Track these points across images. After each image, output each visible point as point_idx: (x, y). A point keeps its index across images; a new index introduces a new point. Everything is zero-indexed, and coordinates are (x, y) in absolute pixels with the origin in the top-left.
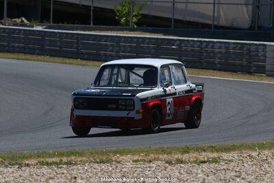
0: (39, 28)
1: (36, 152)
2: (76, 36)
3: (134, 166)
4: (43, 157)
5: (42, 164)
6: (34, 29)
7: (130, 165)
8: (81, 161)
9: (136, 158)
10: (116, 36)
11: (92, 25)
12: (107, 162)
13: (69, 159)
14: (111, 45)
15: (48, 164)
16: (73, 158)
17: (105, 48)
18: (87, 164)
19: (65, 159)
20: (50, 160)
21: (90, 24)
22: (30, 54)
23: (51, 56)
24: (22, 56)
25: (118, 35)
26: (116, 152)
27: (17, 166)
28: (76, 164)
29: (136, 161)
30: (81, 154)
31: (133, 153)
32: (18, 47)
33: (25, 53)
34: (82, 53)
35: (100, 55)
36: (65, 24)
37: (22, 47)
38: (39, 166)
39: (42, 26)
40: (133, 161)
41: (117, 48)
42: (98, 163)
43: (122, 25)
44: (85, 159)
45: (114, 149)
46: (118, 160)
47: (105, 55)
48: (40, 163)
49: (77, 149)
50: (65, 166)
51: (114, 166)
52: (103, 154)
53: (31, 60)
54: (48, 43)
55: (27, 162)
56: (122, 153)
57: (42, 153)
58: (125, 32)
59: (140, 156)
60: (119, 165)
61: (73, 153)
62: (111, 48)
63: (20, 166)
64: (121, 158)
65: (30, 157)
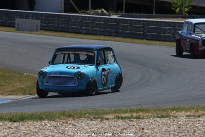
0: (115, 17)
1: (113, 109)
2: (142, 22)
3: (187, 120)
4: (119, 113)
5: (118, 118)
6: (111, 17)
7: (184, 119)
8: (147, 116)
9: (188, 113)
10: (173, 22)
11: (154, 14)
12: (167, 117)
13: (138, 114)
14: (169, 29)
15: (122, 118)
16: (141, 114)
17: (165, 31)
18: (151, 118)
19: (135, 115)
20: (124, 115)
21: (153, 13)
22: (109, 36)
23: (124, 37)
24: (102, 37)
25: (174, 21)
26: (173, 110)
27: (100, 120)
28: (143, 118)
29: (189, 116)
30: (147, 111)
31: (186, 110)
32: (99, 31)
33: (105, 35)
34: (147, 35)
35: (160, 36)
36: (134, 14)
37: (103, 31)
38: (116, 119)
39: (117, 15)
40: (186, 116)
41: (173, 31)
42: (159, 117)
43: (177, 14)
44: (150, 114)
45: (172, 107)
46: (175, 115)
47: (164, 36)
48: (116, 117)
49: (144, 107)
50: (135, 120)
51: (171, 120)
52: (163, 110)
53: (109, 40)
54: (121, 27)
55: (107, 117)
56: (178, 110)
57: (118, 110)
58: (179, 19)
59: (191, 112)
60: (176, 119)
61: (141, 110)
62: (168, 31)
63: (102, 119)
64: (177, 113)
65: (109, 113)
